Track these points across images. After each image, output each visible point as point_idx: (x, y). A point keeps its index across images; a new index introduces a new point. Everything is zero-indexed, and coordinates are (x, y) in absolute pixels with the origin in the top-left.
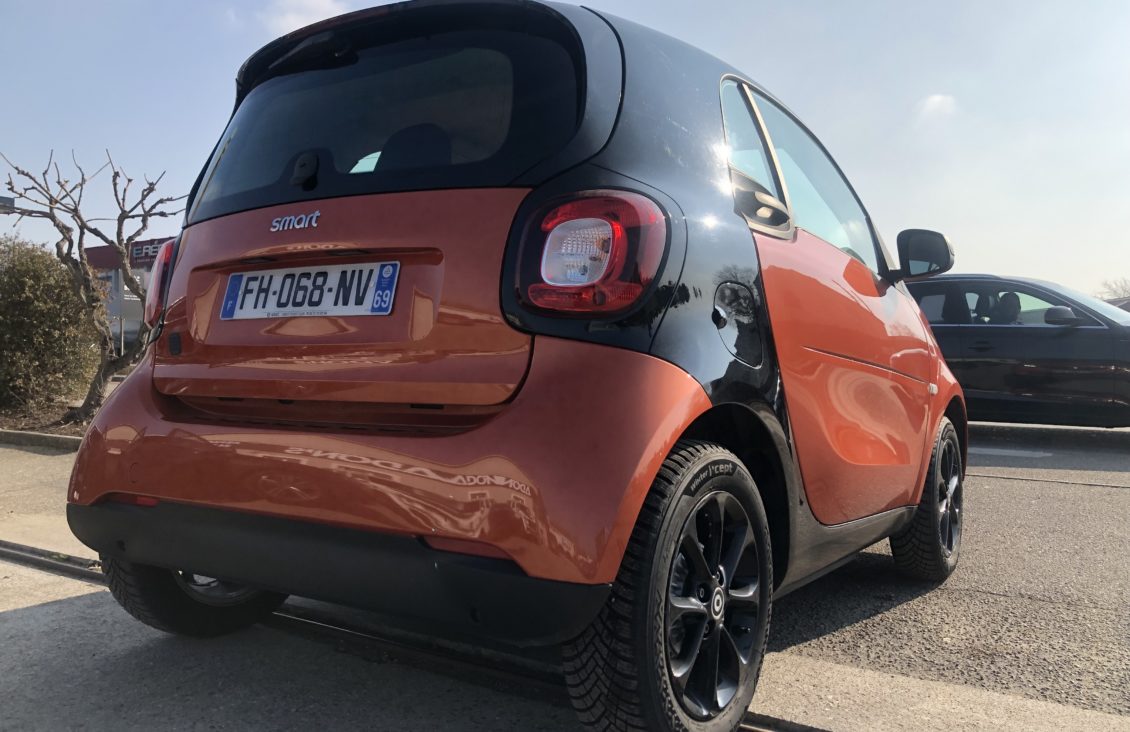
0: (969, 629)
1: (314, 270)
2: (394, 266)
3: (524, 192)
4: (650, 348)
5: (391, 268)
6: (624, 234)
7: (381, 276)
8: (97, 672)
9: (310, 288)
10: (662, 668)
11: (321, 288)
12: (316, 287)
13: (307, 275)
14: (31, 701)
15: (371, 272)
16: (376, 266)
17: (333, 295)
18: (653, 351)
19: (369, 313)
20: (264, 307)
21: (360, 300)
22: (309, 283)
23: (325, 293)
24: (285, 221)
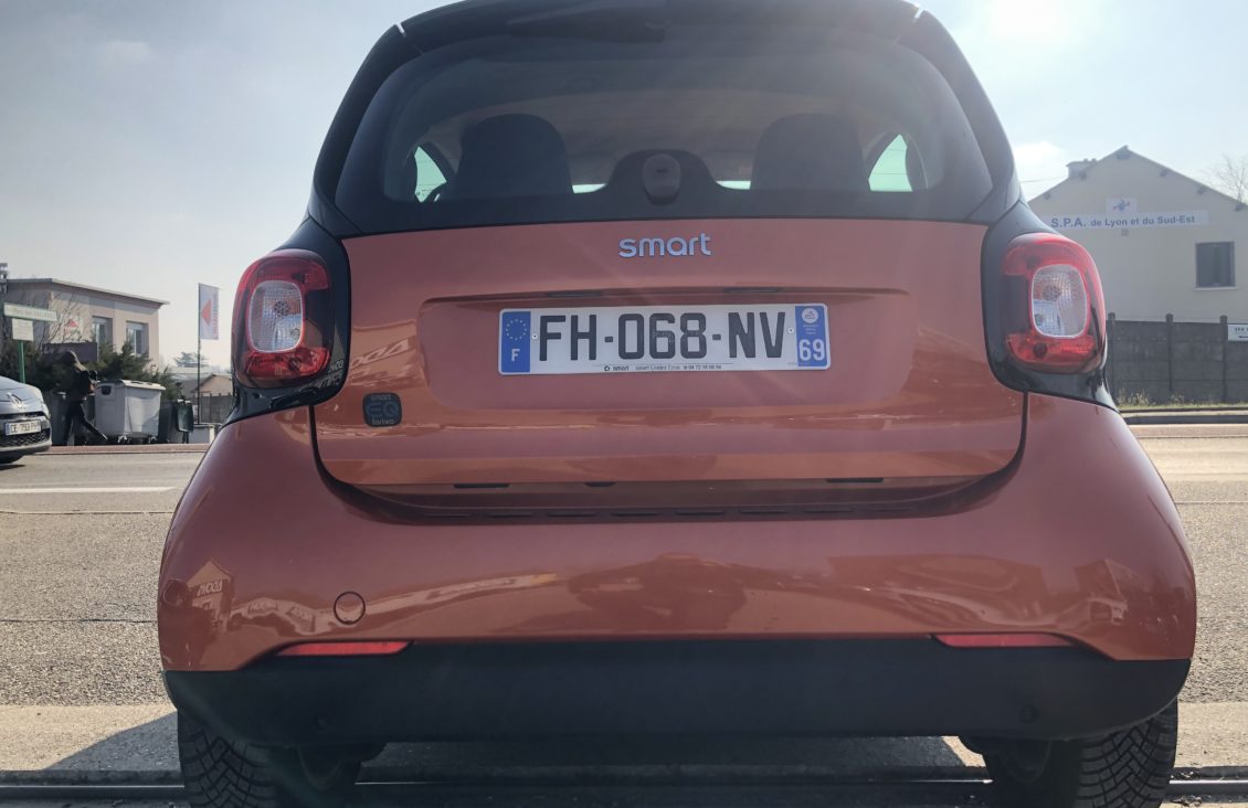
1: (677, 311)
2: (820, 310)
5: (815, 312)
7: (800, 322)
9: (679, 334)
11: (699, 334)
12: (687, 334)
13: (671, 319)
15: (781, 316)
16: (789, 310)
17: (724, 344)
19: (796, 367)
20: (593, 356)
21: (774, 351)
22: (675, 328)
23: (710, 342)
24: (646, 244)
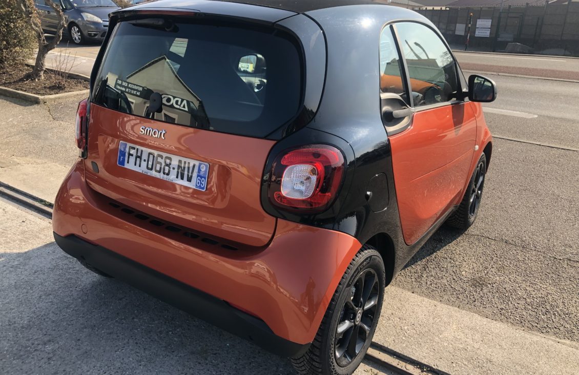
0: (475, 265)
1: (165, 155)
2: (207, 167)
3: (273, 143)
4: (333, 227)
5: (205, 167)
6: (324, 170)
7: (199, 170)
8: (80, 300)
9: (163, 164)
10: (332, 354)
11: (169, 166)
12: (166, 165)
13: (161, 156)
14: (53, 322)
15: (194, 165)
16: (197, 163)
17: (175, 172)
18: (334, 228)
19: (195, 188)
20: (140, 166)
21: (189, 180)
22: (162, 161)
23: (171, 169)
24: (147, 130)
